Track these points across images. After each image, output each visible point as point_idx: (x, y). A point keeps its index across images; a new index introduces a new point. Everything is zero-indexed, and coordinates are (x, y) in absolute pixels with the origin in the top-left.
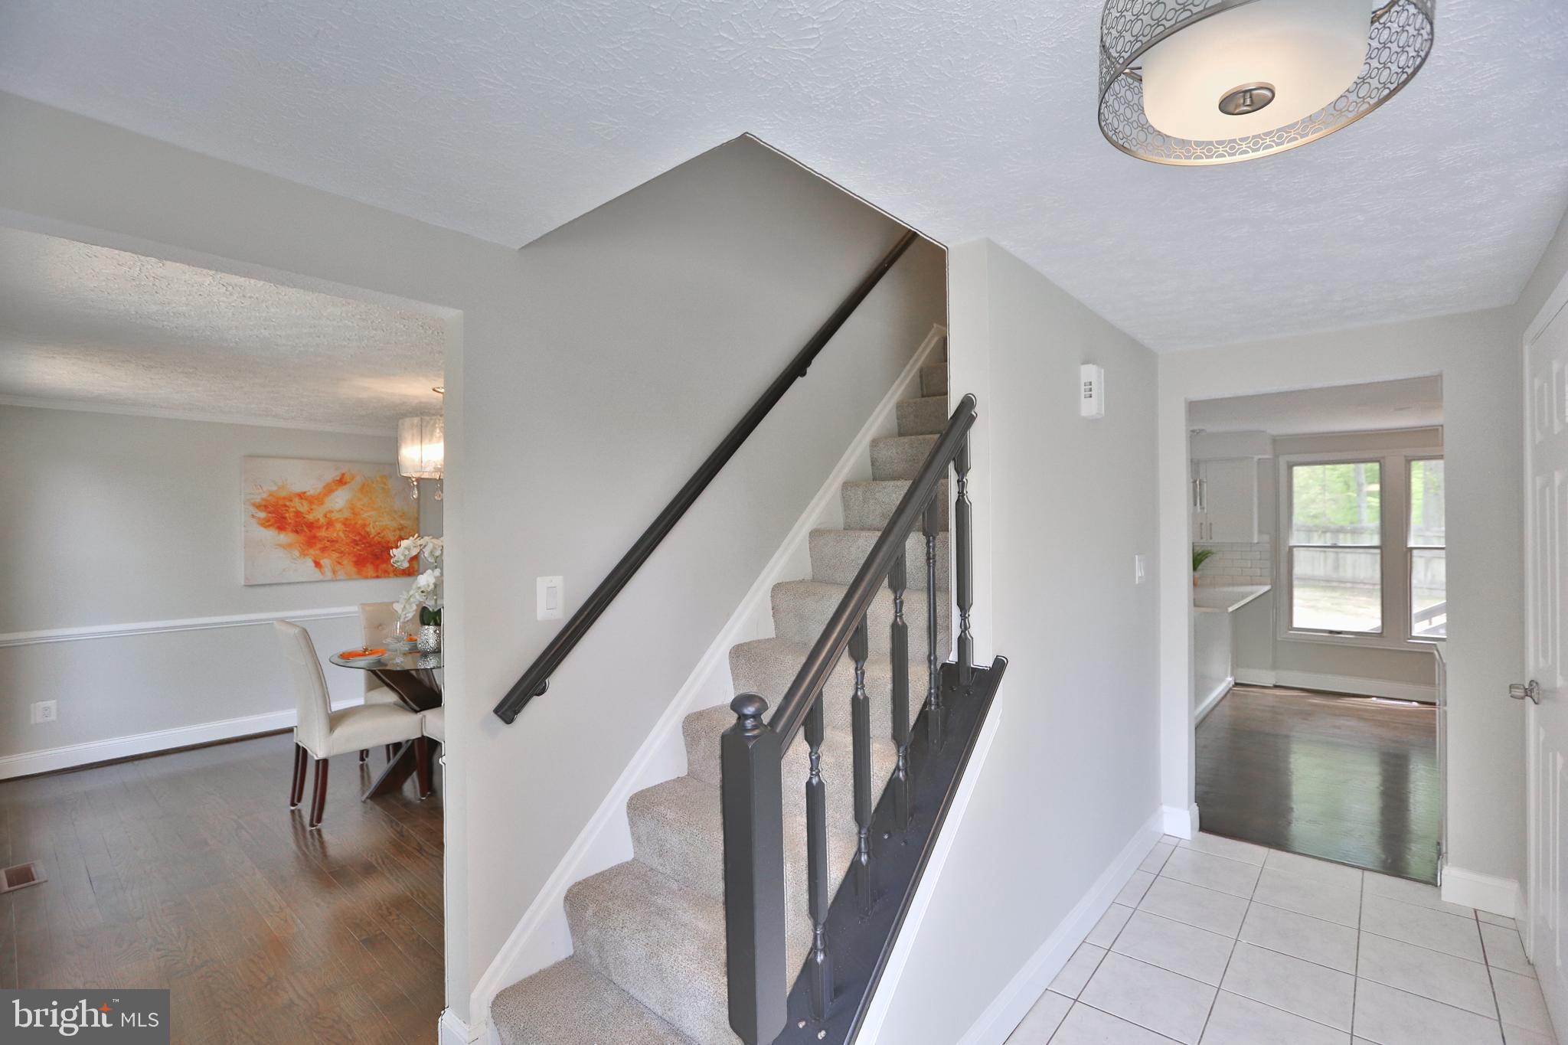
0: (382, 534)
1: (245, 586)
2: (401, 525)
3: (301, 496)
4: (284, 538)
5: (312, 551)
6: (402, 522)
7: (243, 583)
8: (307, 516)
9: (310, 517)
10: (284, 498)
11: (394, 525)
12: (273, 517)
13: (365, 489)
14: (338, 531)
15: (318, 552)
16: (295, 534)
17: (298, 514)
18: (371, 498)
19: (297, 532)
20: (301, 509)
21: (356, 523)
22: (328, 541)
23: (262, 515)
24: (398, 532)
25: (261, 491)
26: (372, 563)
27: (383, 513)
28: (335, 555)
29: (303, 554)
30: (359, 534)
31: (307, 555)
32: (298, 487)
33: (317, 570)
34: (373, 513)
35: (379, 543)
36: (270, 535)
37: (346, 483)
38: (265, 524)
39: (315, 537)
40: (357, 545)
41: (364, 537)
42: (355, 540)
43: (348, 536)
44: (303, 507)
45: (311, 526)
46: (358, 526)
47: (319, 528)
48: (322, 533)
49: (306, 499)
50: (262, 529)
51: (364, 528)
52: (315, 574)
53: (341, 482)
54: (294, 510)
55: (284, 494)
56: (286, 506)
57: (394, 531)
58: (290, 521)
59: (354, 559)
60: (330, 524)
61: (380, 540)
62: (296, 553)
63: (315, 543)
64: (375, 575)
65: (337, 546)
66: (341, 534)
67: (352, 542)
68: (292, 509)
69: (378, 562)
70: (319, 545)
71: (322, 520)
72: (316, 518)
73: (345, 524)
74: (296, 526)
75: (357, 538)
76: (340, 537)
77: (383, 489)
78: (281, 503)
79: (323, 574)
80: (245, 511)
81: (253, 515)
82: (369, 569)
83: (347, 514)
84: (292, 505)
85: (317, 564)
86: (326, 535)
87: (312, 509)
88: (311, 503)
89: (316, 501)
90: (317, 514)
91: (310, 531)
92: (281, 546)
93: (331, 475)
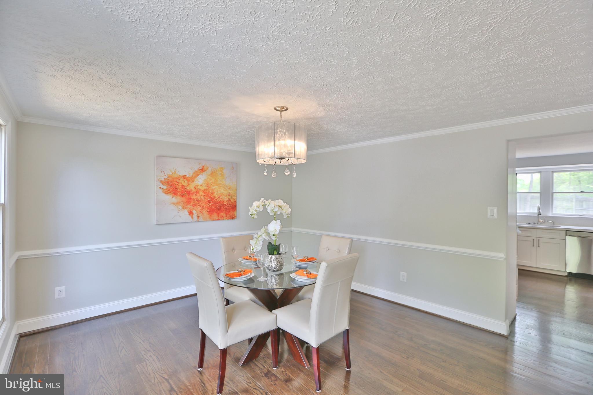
0: (221, 198)
1: (156, 224)
2: (229, 193)
3: (184, 177)
4: (175, 199)
5: (189, 206)
6: (229, 191)
7: (155, 224)
8: (187, 188)
9: (188, 188)
10: (176, 178)
11: (226, 193)
12: (171, 188)
13: (213, 174)
14: (201, 196)
15: (192, 207)
16: (181, 197)
17: (183, 186)
18: (216, 179)
19: (182, 196)
20: (184, 184)
21: (209, 192)
22: (197, 201)
23: (165, 187)
24: (228, 197)
25: (164, 175)
26: (216, 212)
27: (221, 187)
28: (199, 208)
29: (184, 208)
30: (211, 197)
31: (186, 208)
32: (182, 173)
33: (190, 217)
34: (216, 187)
35: (219, 202)
36: (169, 198)
37: (205, 171)
38: (166, 192)
39: (191, 199)
40: (210, 203)
41: (212, 199)
42: (209, 201)
43: (206, 198)
44: (185, 184)
45: (189, 193)
46: (210, 193)
47: (192, 194)
48: (194, 197)
49: (186, 179)
50: (164, 194)
51: (213, 194)
52: (188, 218)
53: (203, 170)
54: (181, 184)
55: (176, 176)
56: (178, 182)
57: (226, 196)
58: (179, 190)
59: (208, 210)
60: (197, 192)
61: (220, 200)
62: (180, 207)
63: (190, 202)
64: (217, 218)
65: (200, 203)
66: (202, 197)
67: (207, 201)
68: (179, 184)
69: (218, 212)
70: (192, 203)
71: (194, 190)
72: (191, 189)
73: (204, 192)
74: (182, 193)
75: (210, 199)
76: (202, 199)
77: (221, 174)
78: (175, 180)
79: (192, 218)
80: (156, 185)
81: (160, 187)
82: (215, 215)
83: (205, 187)
84: (180, 181)
85: (191, 213)
86: (196, 198)
87: (189, 184)
88: (188, 181)
89: (191, 180)
90: (191, 187)
91: (188, 195)
92: (173, 203)
93: (197, 167)
